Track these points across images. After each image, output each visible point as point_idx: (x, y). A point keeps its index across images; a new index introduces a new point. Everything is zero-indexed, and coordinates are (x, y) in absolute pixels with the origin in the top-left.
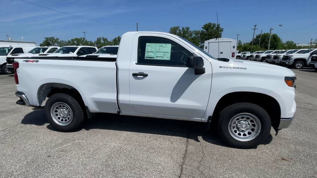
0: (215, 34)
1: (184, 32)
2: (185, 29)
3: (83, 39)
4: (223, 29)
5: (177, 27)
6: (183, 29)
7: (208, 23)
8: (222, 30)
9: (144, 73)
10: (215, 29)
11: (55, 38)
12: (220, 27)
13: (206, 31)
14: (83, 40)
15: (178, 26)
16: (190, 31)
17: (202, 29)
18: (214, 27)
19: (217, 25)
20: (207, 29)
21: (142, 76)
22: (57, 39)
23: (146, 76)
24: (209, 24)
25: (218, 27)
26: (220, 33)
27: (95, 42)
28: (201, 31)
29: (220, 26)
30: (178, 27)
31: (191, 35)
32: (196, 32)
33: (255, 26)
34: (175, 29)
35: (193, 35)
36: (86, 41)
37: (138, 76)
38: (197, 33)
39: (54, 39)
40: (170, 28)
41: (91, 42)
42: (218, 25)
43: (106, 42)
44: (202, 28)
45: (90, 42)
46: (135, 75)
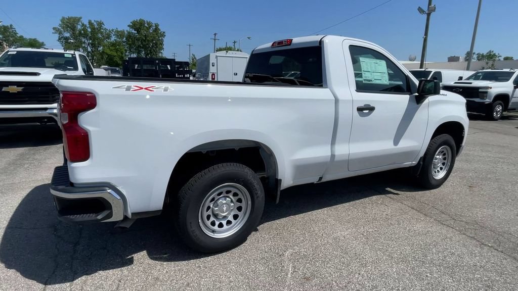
0: (153, 40)
1: (93, 29)
2: (95, 23)
4: (164, 32)
5: (76, 18)
6: (90, 22)
7: (138, 19)
8: (163, 35)
9: (369, 105)
10: (151, 31)
12: (159, 30)
13: (136, 32)
15: (79, 16)
16: (106, 29)
17: (128, 29)
18: (150, 27)
19: (154, 25)
20: (138, 30)
21: (367, 111)
23: (372, 109)
24: (140, 20)
25: (157, 29)
26: (160, 38)
28: (127, 31)
29: (159, 27)
30: (79, 19)
31: (109, 37)
32: (118, 32)
33: (215, 34)
34: (72, 20)
35: (113, 38)
37: (364, 111)
38: (120, 34)
40: (61, 18)
42: (157, 26)
44: (128, 26)
46: (360, 110)
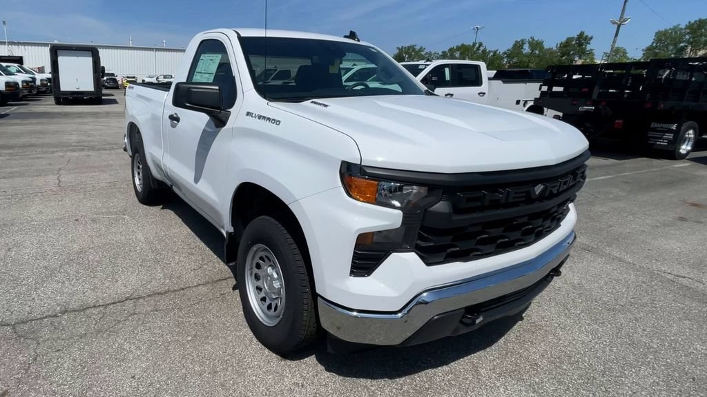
3: (477, 45)
9: (178, 115)
11: (417, 48)
14: (478, 49)
21: (176, 122)
22: (421, 49)
23: (178, 120)
27: (505, 53)
36: (484, 51)
39: (414, 50)
41: (495, 52)
43: (537, 52)
45: (492, 54)
46: (171, 119)
